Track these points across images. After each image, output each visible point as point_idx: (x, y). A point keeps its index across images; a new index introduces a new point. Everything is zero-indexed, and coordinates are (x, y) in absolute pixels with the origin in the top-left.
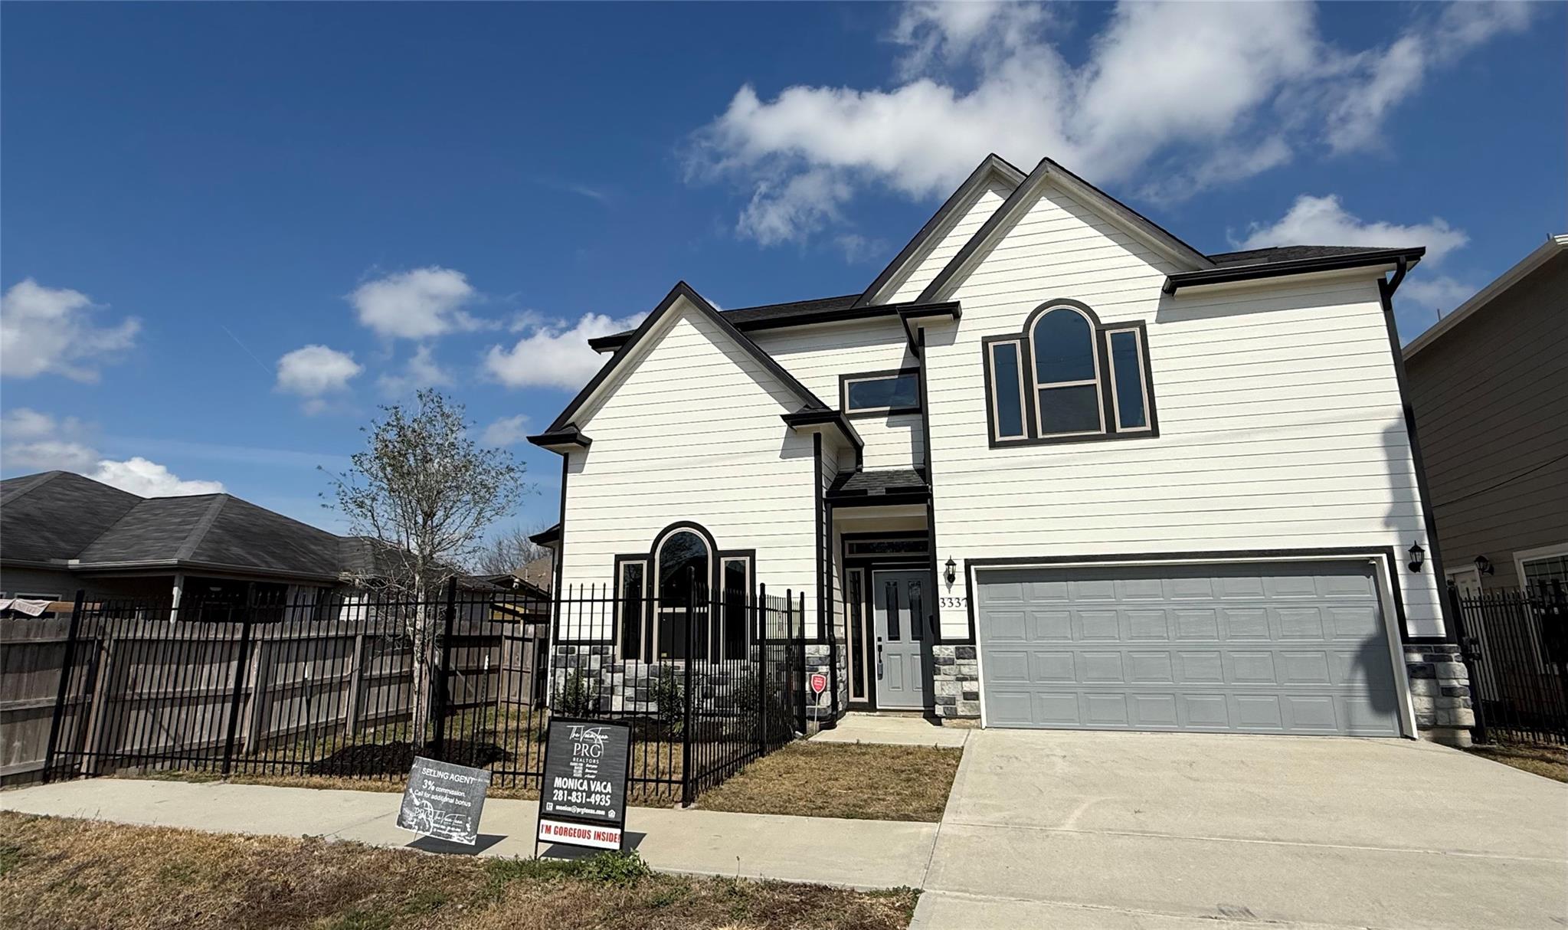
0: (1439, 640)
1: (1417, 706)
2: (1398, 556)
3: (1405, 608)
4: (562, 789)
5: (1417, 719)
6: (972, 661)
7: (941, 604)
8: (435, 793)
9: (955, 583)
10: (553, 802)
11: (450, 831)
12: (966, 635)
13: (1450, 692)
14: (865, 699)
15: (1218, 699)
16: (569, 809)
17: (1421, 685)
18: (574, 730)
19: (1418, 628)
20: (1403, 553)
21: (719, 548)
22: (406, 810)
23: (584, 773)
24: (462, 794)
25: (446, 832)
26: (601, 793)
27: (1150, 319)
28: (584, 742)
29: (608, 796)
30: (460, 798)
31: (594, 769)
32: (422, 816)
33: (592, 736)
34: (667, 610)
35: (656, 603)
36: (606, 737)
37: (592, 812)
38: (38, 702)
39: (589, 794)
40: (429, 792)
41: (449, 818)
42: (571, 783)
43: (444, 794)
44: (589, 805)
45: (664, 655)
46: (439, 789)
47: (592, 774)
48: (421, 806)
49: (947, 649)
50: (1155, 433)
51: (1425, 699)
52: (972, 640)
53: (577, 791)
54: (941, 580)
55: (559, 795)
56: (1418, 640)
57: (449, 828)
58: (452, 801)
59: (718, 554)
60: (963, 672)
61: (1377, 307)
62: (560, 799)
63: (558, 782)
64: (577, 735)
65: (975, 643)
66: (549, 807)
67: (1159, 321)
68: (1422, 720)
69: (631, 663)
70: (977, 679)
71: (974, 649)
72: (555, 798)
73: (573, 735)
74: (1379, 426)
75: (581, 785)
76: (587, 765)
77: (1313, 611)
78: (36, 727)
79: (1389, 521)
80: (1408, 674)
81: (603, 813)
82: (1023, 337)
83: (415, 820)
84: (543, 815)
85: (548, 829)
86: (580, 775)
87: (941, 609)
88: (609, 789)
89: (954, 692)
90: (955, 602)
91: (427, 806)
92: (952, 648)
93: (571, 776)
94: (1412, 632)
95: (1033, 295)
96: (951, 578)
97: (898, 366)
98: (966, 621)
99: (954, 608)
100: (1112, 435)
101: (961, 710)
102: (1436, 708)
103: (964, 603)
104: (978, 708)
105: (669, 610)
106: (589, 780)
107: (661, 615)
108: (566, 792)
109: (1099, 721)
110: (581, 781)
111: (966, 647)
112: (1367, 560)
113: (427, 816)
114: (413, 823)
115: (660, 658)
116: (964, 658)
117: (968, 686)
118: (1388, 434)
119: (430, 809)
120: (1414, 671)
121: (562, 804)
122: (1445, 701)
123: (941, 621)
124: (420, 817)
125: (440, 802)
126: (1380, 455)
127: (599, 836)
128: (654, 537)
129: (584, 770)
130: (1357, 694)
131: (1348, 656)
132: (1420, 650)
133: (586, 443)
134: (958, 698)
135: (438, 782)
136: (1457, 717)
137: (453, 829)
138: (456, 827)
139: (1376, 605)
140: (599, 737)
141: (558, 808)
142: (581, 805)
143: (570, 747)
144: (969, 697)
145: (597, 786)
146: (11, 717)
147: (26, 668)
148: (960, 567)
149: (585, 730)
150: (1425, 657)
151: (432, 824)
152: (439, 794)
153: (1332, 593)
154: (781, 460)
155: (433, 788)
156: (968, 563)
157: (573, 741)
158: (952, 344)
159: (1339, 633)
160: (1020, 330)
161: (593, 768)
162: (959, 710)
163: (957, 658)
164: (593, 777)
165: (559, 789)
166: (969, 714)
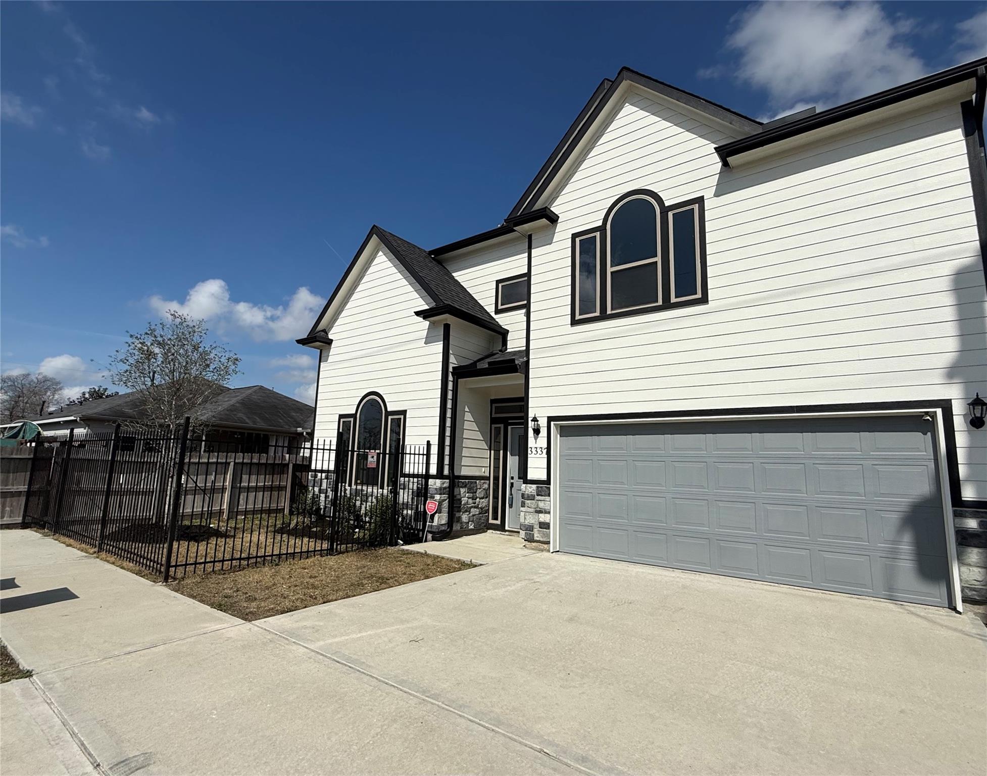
1: (964, 576)
2: (957, 411)
5: (962, 591)
6: (547, 498)
7: (529, 452)
9: (540, 436)
12: (544, 477)
14: (498, 522)
15: (750, 547)
17: (973, 555)
19: (976, 491)
20: (963, 407)
21: (389, 409)
27: (708, 194)
34: (361, 452)
38: (18, 489)
45: (359, 481)
49: (530, 488)
50: (704, 300)
51: (976, 570)
52: (548, 482)
54: (531, 433)
56: (975, 504)
59: (387, 414)
60: (540, 507)
61: (958, 134)
65: (550, 484)
67: (717, 194)
68: (970, 593)
70: (549, 513)
71: (549, 488)
74: (949, 268)
77: (855, 468)
78: (19, 501)
79: (953, 372)
80: (957, 540)
82: (602, 229)
87: (529, 456)
89: (533, 522)
90: (539, 450)
92: (534, 486)
94: (967, 495)
95: (611, 192)
96: (537, 431)
98: (545, 466)
99: (538, 455)
100: (668, 305)
101: (537, 536)
103: (545, 451)
104: (549, 536)
107: (358, 455)
109: (643, 556)
111: (544, 486)
112: (920, 417)
115: (356, 484)
116: (542, 496)
117: (543, 518)
120: (966, 539)
123: (529, 466)
126: (948, 299)
128: (357, 403)
130: (902, 557)
131: (894, 518)
132: (974, 516)
133: (330, 342)
134: (535, 526)
139: (932, 465)
144: (542, 526)
146: (5, 495)
147: (11, 471)
148: (543, 423)
150: (981, 524)
153: (878, 450)
154: (425, 345)
156: (550, 419)
158: (550, 244)
159: (882, 492)
160: (600, 223)
162: (535, 535)
163: (537, 495)
166: (541, 539)
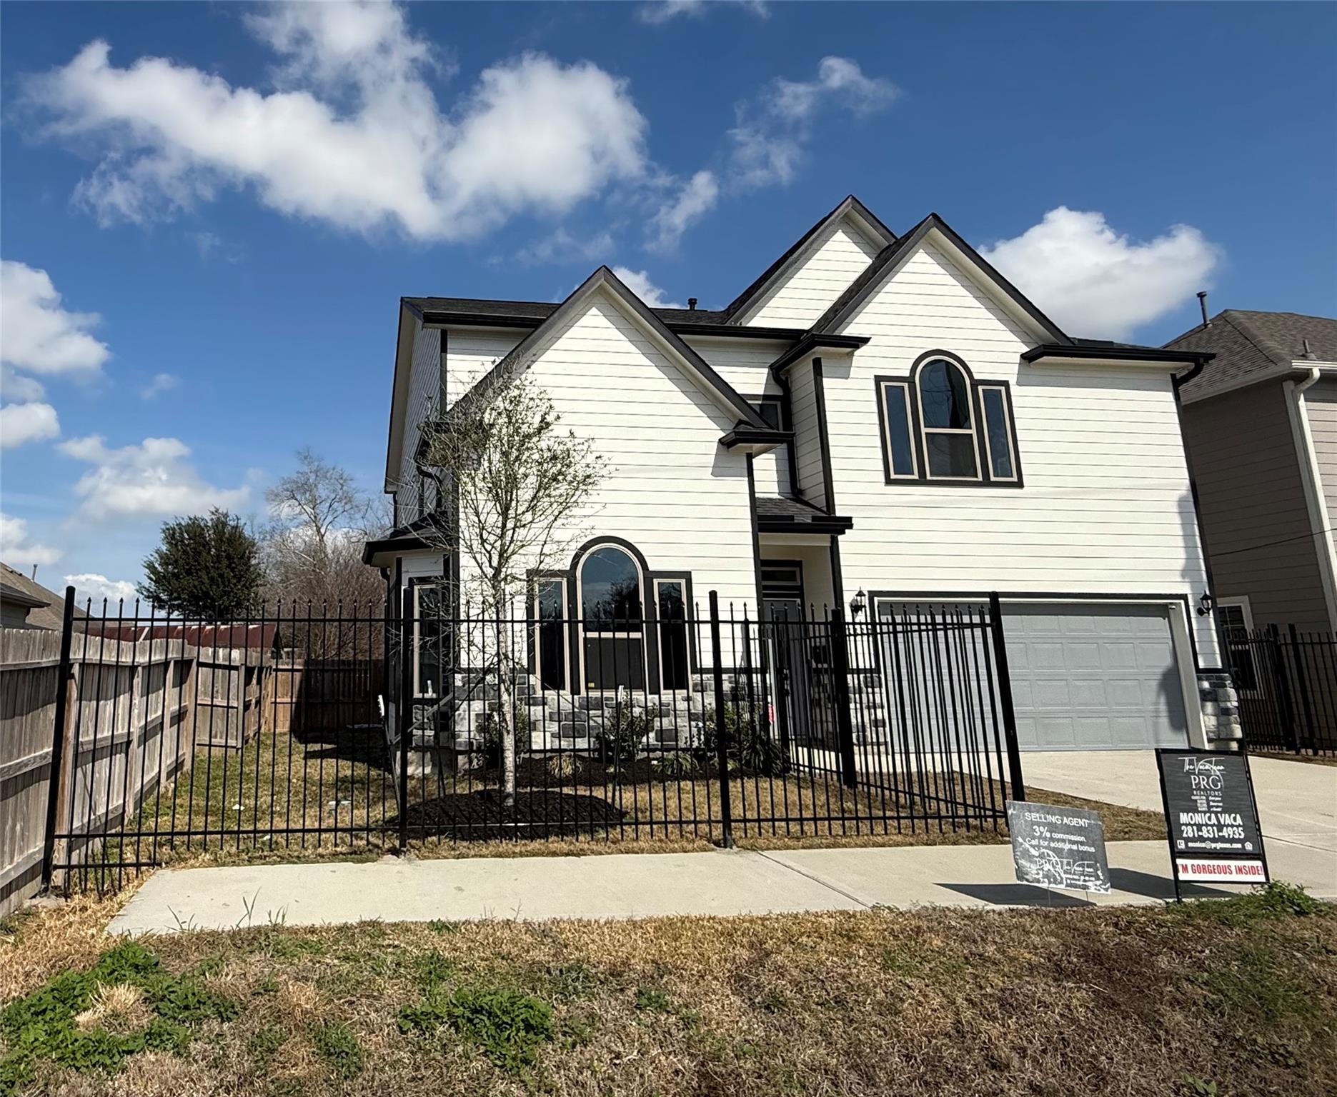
0: (1216, 671)
1: (1207, 724)
2: (1191, 603)
3: (1197, 644)
4: (1190, 824)
5: (1207, 734)
6: (879, 690)
8: (1052, 839)
10: (1184, 839)
11: (1085, 881)
13: (1226, 712)
15: (1067, 721)
16: (1203, 845)
17: (1209, 707)
18: (1187, 762)
19: (1205, 661)
20: (1195, 601)
21: (651, 569)
22: (1022, 862)
23: (1209, 807)
24: (1082, 839)
25: (1081, 883)
26: (1232, 826)
28: (1200, 774)
29: (1241, 829)
30: (1082, 843)
31: (1218, 801)
32: (1047, 867)
33: (1207, 767)
34: (590, 635)
35: (580, 626)
36: (1222, 768)
37: (1228, 846)
39: (1220, 827)
40: (1045, 839)
41: (1079, 866)
42: (1198, 818)
43: (1063, 841)
44: (1222, 839)
45: (592, 685)
46: (1055, 836)
47: (1217, 807)
48: (1042, 856)
50: (1019, 484)
51: (1212, 717)
53: (1207, 825)
54: (847, 610)
55: (1188, 832)
56: (1206, 671)
57: (1082, 878)
58: (1075, 847)
59: (650, 576)
61: (1169, 396)
62: (1191, 836)
63: (1184, 818)
64: (1191, 767)
66: (1181, 845)
67: (1019, 384)
68: (1211, 735)
69: (551, 694)
70: (884, 707)
72: (1185, 835)
73: (1187, 767)
74: (1176, 496)
75: (1210, 819)
76: (1211, 798)
77: (1129, 646)
79: (1185, 573)
80: (1200, 698)
81: (1239, 846)
82: (910, 381)
83: (1041, 872)
84: (1175, 854)
85: (1185, 868)
86: (1205, 809)
88: (1239, 821)
89: (864, 720)
91: (1048, 855)
92: (861, 677)
93: (1195, 810)
94: (1202, 665)
95: (919, 342)
96: (858, 609)
97: (761, 391)
98: (872, 650)
100: (987, 483)
101: (872, 737)
102: (1219, 725)
104: (886, 735)
105: (595, 635)
106: (1216, 813)
107: (585, 639)
108: (1195, 828)
110: (1208, 815)
111: (873, 675)
112: (1166, 605)
113: (1054, 867)
114: (1041, 876)
115: (587, 688)
116: (872, 687)
117: (877, 714)
118: (1181, 502)
119: (1054, 859)
120: (1205, 696)
121: (1194, 840)
122: (1223, 718)
124: (1046, 869)
125: (1062, 850)
127: (1240, 870)
128: (573, 553)
129: (1208, 804)
130: (1161, 715)
131: (1154, 685)
132: (1206, 679)
134: (868, 726)
135: (1052, 827)
136: (1232, 731)
137: (1087, 878)
138: (1089, 876)
139: (1171, 642)
140: (1214, 768)
141: (1190, 845)
142: (1214, 840)
143: (1186, 780)
144: (877, 725)
145: (1226, 819)
148: (867, 598)
149: (1198, 761)
150: (1210, 684)
151: (1064, 876)
152: (1058, 840)
153: (1142, 631)
154: (712, 478)
155: (1048, 835)
156: (872, 595)
157: (1189, 773)
158: (847, 378)
159: (1146, 665)
160: (907, 374)
161: (1217, 803)
163: (866, 687)
164: (1219, 809)
165: (1186, 825)
166: (878, 741)
